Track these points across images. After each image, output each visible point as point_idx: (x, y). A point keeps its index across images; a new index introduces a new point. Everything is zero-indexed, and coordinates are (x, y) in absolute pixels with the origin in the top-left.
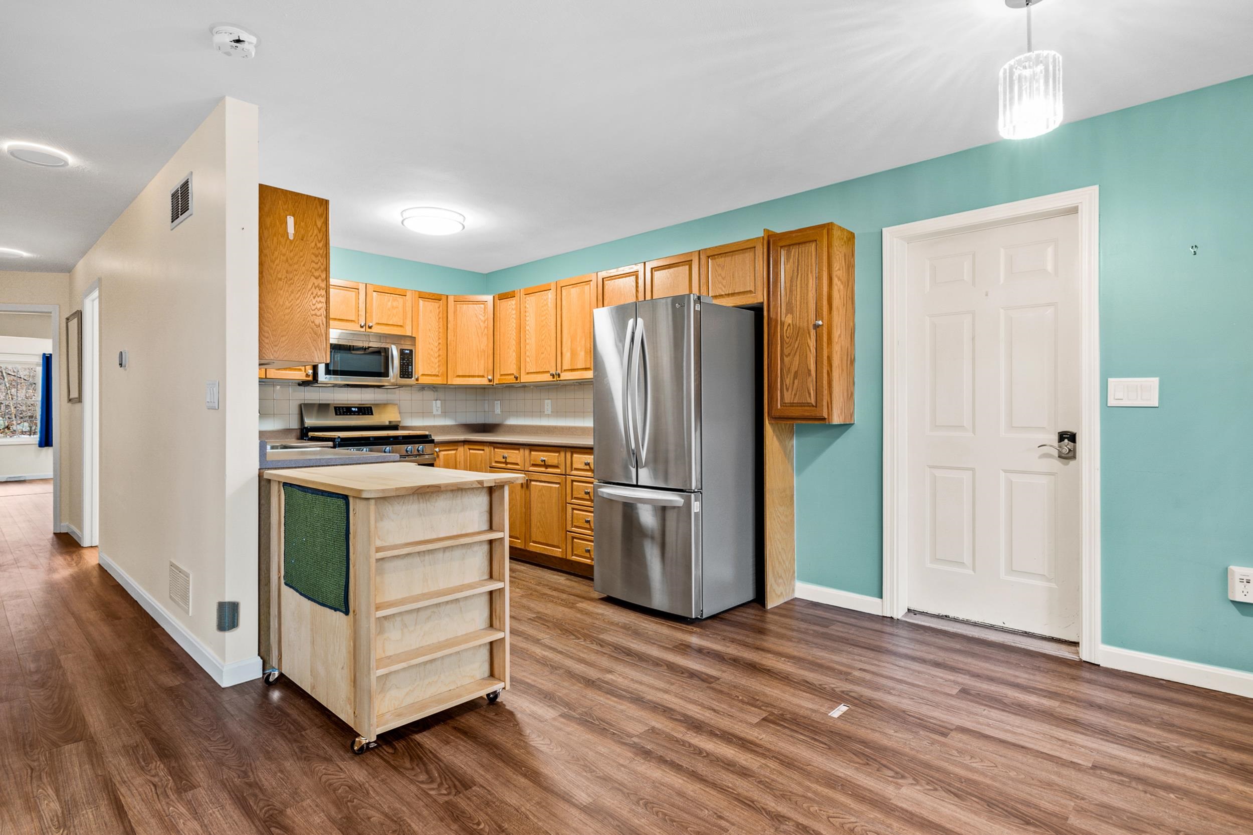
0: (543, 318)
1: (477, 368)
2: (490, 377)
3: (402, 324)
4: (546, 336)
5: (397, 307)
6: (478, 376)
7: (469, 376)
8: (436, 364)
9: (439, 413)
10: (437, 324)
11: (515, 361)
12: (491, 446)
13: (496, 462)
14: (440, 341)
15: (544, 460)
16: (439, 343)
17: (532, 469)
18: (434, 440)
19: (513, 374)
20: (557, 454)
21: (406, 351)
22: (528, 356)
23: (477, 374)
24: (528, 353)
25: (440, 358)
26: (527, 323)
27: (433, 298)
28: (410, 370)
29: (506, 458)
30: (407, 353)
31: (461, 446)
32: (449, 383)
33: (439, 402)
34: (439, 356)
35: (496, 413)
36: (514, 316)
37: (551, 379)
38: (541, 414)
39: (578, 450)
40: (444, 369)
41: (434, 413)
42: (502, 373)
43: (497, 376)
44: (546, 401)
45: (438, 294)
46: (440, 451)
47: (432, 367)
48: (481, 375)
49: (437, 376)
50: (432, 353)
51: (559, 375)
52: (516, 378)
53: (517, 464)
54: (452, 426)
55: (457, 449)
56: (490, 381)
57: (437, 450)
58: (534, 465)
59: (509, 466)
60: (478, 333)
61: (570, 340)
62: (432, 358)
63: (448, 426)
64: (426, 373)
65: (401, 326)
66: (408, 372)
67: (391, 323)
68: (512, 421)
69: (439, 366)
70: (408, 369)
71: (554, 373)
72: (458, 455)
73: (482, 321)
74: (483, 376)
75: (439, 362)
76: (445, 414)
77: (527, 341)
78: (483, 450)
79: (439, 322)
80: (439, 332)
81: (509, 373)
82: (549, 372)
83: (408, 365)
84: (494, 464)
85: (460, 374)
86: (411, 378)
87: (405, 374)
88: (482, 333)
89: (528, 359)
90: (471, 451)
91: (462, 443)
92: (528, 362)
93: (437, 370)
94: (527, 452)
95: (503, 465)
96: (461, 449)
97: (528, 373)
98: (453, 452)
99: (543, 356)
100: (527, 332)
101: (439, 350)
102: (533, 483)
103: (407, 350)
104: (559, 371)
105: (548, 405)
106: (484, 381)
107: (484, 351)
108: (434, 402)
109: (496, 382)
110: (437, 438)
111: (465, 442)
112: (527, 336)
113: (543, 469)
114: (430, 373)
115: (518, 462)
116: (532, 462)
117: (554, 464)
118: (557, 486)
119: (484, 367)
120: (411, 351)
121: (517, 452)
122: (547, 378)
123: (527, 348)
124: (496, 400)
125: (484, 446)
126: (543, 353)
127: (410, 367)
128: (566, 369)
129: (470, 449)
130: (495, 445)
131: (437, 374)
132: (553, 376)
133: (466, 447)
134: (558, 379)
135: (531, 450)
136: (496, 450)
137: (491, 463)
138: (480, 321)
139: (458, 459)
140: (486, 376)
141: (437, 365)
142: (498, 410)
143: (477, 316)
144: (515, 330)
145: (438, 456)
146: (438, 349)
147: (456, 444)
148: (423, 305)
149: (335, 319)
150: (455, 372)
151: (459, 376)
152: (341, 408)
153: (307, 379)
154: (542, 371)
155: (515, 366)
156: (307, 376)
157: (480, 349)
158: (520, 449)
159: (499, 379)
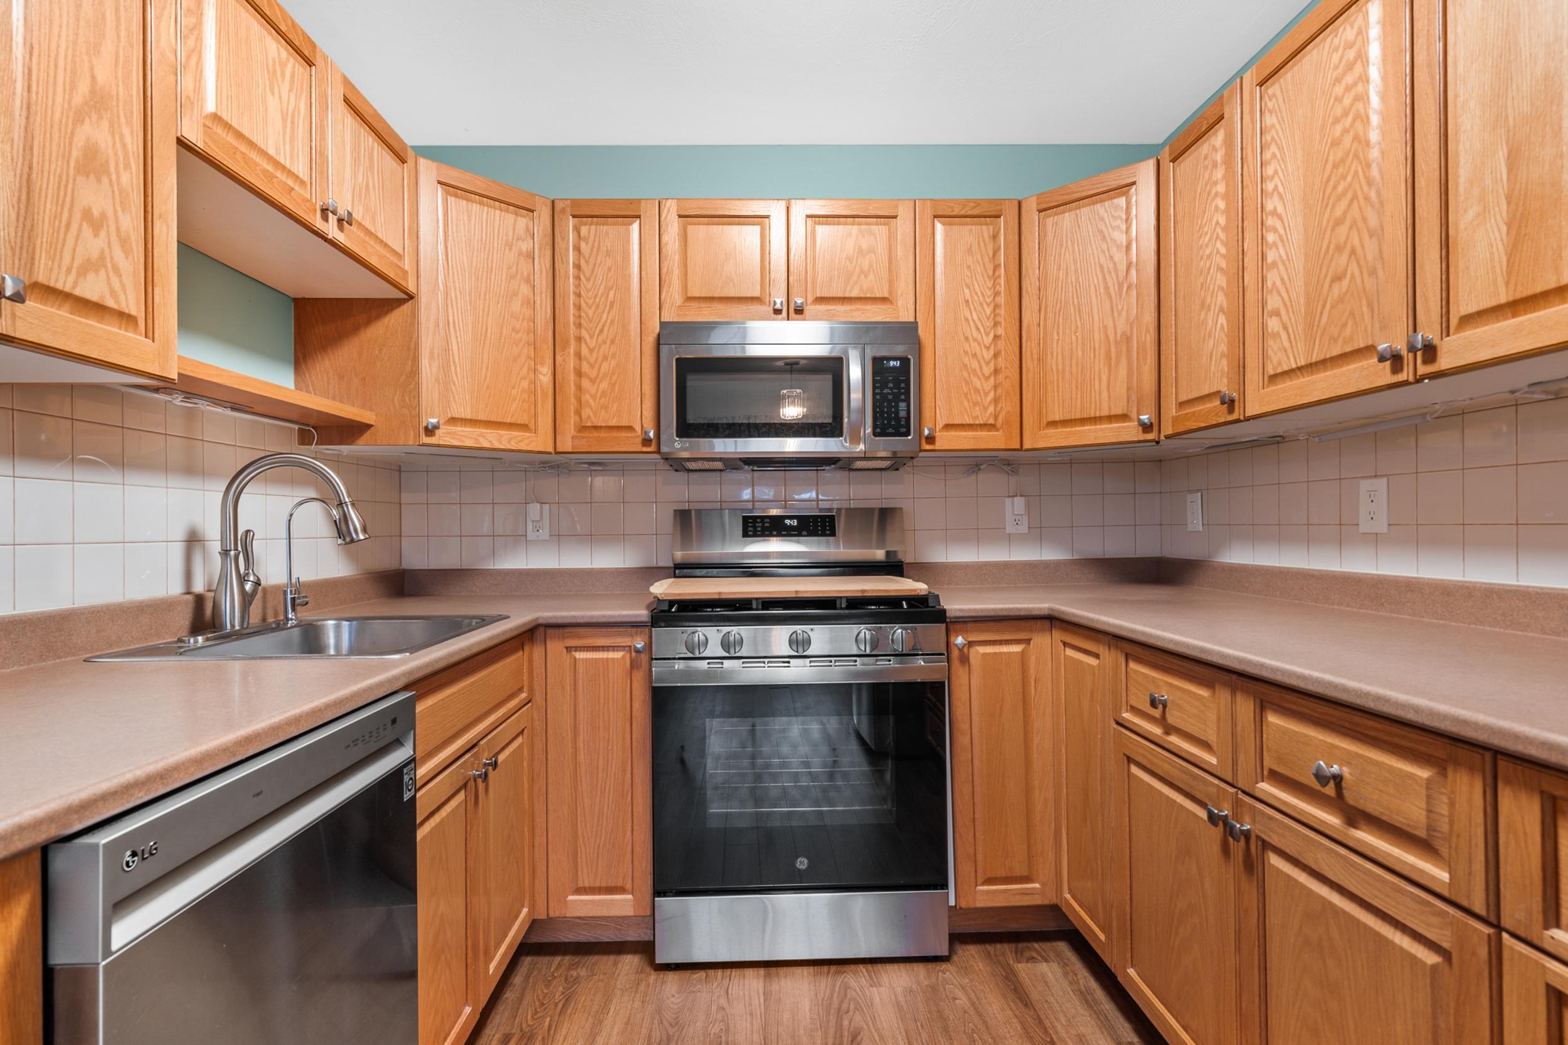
0: (1338, 130)
1: (1105, 395)
2: (1144, 418)
3: (886, 295)
4: (1355, 197)
5: (872, 250)
6: (1111, 418)
7: (1083, 421)
8: (986, 394)
9: (1023, 529)
10: (990, 284)
11: (1223, 348)
12: (1117, 647)
13: (1134, 710)
14: (1000, 331)
15: (1338, 779)
16: (996, 337)
17: (1266, 788)
18: (944, 611)
19: (1219, 393)
20: (1424, 773)
21: (892, 363)
22: (1276, 313)
23: (1105, 413)
24: (1273, 302)
25: (1001, 377)
26: (1270, 186)
27: (976, 212)
28: (903, 414)
29: (1165, 707)
30: (894, 368)
31: (1042, 630)
32: (1027, 446)
33: (1020, 502)
34: (996, 371)
35: (1190, 528)
36: (1220, 188)
37: (1383, 375)
38: (1343, 534)
40: (1009, 407)
41: (1008, 531)
42: (1183, 397)
43: (1170, 410)
45: (990, 201)
46: (971, 644)
47: (975, 404)
48: (1119, 412)
49: (991, 427)
50: (975, 365)
51: (1430, 352)
52: (1230, 404)
53: (1206, 745)
54: (1057, 564)
55: (1028, 641)
56: (1147, 428)
57: (960, 640)
58: (1276, 777)
59: (1174, 739)
60: (1107, 288)
62: (975, 380)
63: (1046, 565)
64: (957, 421)
65: (884, 300)
66: (898, 419)
67: (854, 294)
68: (1238, 556)
69: (996, 400)
70: (897, 413)
71: (1401, 346)
72: (1033, 659)
73: (1119, 247)
74: (1124, 417)
75: (995, 387)
76: (1038, 532)
77: (1271, 256)
78: (1097, 656)
79: (995, 278)
80: (996, 306)
81: (1206, 391)
82: (1370, 349)
83: (897, 399)
84: (1127, 715)
85: (1057, 418)
86: (908, 433)
87: (889, 425)
88: (1120, 286)
89: (1273, 324)
90: (1070, 652)
91: (1047, 623)
92: (1276, 336)
93: (991, 409)
94: (1245, 707)
95: (1156, 731)
96: (1044, 642)
97: (1274, 378)
98: (1016, 649)
99: (1339, 289)
100: (1270, 221)
101: (996, 355)
102: (1274, 860)
103: (895, 359)
104: (1429, 331)
105: (1374, 498)
106: (1129, 432)
107: (1128, 339)
108: (1008, 501)
109: (1168, 429)
110: (954, 604)
111: (1052, 621)
112: (1271, 237)
113: (1331, 819)
114: (967, 420)
115: (1211, 736)
116: (1268, 763)
117: (1399, 820)
118: (1431, 958)
119: (1129, 389)
120: (905, 361)
121: (1204, 693)
122: (1361, 375)
123: (1269, 284)
124: (1190, 492)
125: (1098, 641)
126: (1338, 278)
127: (902, 405)
128: (1471, 309)
129: (1065, 645)
130: (1129, 648)
131: (991, 421)
132: (1396, 360)
133: (1058, 635)
134: (1422, 370)
135: (1263, 706)
136: (1133, 665)
137: (1117, 710)
138: (1114, 250)
139: (1032, 672)
140: (1134, 415)
141: (991, 395)
142: (1195, 522)
143: (1104, 239)
144: (1222, 236)
145: (965, 659)
146: (992, 353)
147: (1022, 624)
148: (947, 235)
149: (711, 299)
150: (1044, 411)
151: (1053, 424)
152: (758, 520)
153: (645, 449)
154: (1336, 351)
155: (1224, 362)
156: (647, 441)
157: (1116, 333)
158: (1217, 687)
159: (1175, 420)
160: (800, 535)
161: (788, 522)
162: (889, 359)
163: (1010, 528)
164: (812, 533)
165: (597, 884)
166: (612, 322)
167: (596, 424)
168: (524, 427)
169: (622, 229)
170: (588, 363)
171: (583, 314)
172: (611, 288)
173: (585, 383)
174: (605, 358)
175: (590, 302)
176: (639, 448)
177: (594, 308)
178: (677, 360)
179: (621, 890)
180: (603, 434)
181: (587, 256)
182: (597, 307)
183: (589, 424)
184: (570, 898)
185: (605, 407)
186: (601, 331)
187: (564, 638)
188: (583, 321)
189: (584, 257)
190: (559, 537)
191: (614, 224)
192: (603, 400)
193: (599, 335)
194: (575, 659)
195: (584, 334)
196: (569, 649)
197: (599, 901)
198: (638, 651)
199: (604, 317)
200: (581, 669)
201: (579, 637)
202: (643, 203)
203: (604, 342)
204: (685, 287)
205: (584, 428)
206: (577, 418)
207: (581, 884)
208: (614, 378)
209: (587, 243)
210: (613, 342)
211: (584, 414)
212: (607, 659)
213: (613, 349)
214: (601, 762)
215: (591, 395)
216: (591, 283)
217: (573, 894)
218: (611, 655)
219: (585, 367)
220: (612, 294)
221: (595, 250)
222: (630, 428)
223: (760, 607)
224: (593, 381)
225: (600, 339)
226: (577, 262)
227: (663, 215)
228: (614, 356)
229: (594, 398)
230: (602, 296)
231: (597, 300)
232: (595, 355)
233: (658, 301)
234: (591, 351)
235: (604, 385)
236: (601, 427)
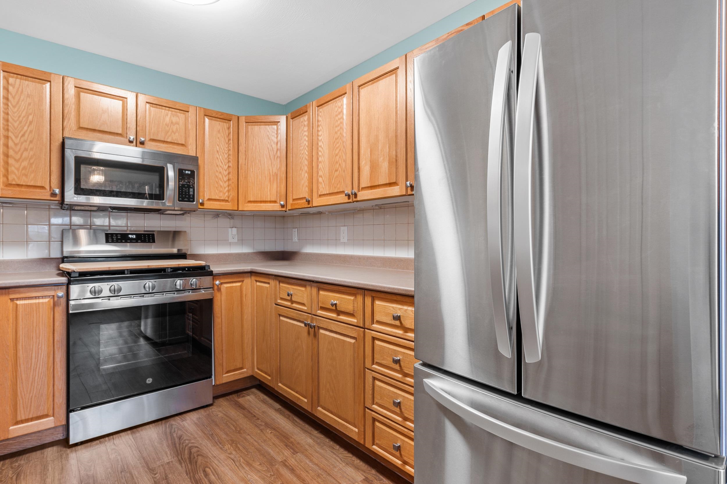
0: (337, 129)
1: (269, 193)
2: (282, 203)
3: (183, 143)
4: (340, 150)
5: (177, 123)
6: (271, 202)
7: (261, 202)
8: (225, 188)
9: (236, 240)
10: (227, 146)
11: (307, 184)
12: (276, 279)
13: (282, 299)
14: (230, 164)
15: (336, 304)
16: (229, 167)
17: (320, 312)
18: (212, 271)
19: (305, 198)
20: (352, 298)
21: (187, 172)
22: (321, 176)
23: (269, 200)
24: (320, 173)
25: (230, 182)
26: (320, 138)
27: (222, 117)
28: (191, 193)
29: (292, 295)
30: (188, 174)
31: (248, 277)
32: (240, 209)
33: (234, 230)
34: (229, 180)
35: (294, 241)
36: (306, 133)
37: (346, 200)
38: (336, 242)
39: (382, 295)
40: (233, 194)
41: (230, 241)
42: (294, 198)
43: (290, 201)
44: (342, 228)
45: (227, 114)
46: (221, 284)
47: (220, 191)
48: (273, 200)
49: (227, 201)
50: (220, 176)
51: (356, 195)
52: (308, 202)
53: (303, 304)
54: (248, 254)
55: (243, 281)
56: (283, 206)
57: (217, 282)
58: (322, 308)
59: (295, 305)
60: (270, 156)
61: (369, 150)
62: (221, 182)
63: (244, 254)
64: (213, 198)
65: (182, 145)
66: (189, 195)
67: (169, 140)
68: (308, 250)
69: (228, 191)
70: (189, 192)
71: (350, 193)
72: (244, 287)
73: (274, 143)
74: (275, 202)
75: (228, 186)
76: (242, 241)
77: (320, 159)
78: (269, 283)
79: (229, 144)
80: (229, 155)
81: (301, 197)
82: (343, 192)
83: (189, 187)
84: (279, 301)
85: (252, 200)
86: (193, 201)
87: (185, 197)
88: (274, 156)
89: (320, 180)
90: (258, 284)
91: (249, 274)
92: (321, 183)
93: (227, 194)
94: (314, 290)
95: (288, 304)
96: (248, 281)
97: (320, 196)
98: (238, 284)
99: (336, 174)
100: (320, 149)
101: (229, 173)
102: (322, 331)
103: (188, 170)
104: (355, 190)
105: (344, 232)
106: (276, 207)
107: (277, 175)
108: (230, 229)
109: (289, 207)
110: (216, 269)
111: (252, 273)
112: (320, 154)
113: (333, 315)
114: (217, 198)
115: (305, 301)
116: (320, 305)
117: (348, 311)
118: (353, 341)
119: (277, 192)
120: (193, 172)
121: (303, 289)
122: (342, 199)
123: (319, 167)
124: (293, 228)
125: (269, 278)
126: (336, 171)
127: (191, 190)
128: (364, 186)
129: (256, 281)
130: (280, 279)
131: (227, 199)
132: (349, 196)
133: (253, 278)
134: (354, 200)
135: (319, 289)
136: (281, 284)
137: (276, 300)
138: (272, 143)
139: (244, 293)
140: (278, 201)
141: (227, 189)
142: (295, 239)
143: (269, 138)
144: (307, 149)
145: (219, 290)
146: (227, 172)
147: (241, 275)
148: (210, 124)
149: (94, 130)
150: (247, 197)
151: (250, 202)
152: (114, 235)
153: (52, 199)
154: (336, 191)
155: (307, 189)
156: (53, 194)
157: (273, 172)
158: (307, 286)
159: (292, 205)
160: (137, 242)
161: (130, 236)
162: (186, 170)
163: (231, 240)
164: (144, 241)
165: (31, 416)
166: (31, 132)
167: (19, 183)
169: (38, 85)
170: (14, 150)
171: (10, 124)
172: (31, 114)
173: (11, 161)
174: (26, 150)
175: (16, 119)
176: (49, 198)
177: (18, 122)
178: (76, 157)
179: (47, 416)
180: (23, 189)
181: (14, 95)
182: (21, 122)
183: (14, 183)
184: (11, 428)
185: (26, 176)
186: (23, 135)
187: (9, 294)
188: (10, 128)
189: (11, 94)
191: (33, 82)
192: (23, 171)
193: (21, 137)
194: (17, 304)
195: (10, 134)
196: (12, 300)
197: (31, 425)
198: (59, 297)
199: (26, 128)
200: (20, 310)
201: (19, 293)
202: (52, 74)
203: (26, 141)
204: (78, 121)
205: (10, 185)
206: (5, 179)
207: (19, 419)
208: (32, 161)
209: (14, 87)
210: (31, 142)
211: (10, 178)
212: (39, 303)
213: (31, 146)
214: (34, 355)
215: (15, 168)
216: (16, 109)
217: (13, 426)
218: (41, 301)
219: (11, 153)
220: (31, 118)
221: (19, 92)
222: (42, 187)
223: (129, 273)
224: (17, 161)
225: (22, 139)
226: (6, 96)
227: (66, 84)
228: (32, 149)
229: (18, 169)
230: (24, 117)
231: (21, 119)
232: (18, 147)
233: (61, 126)
234: (16, 145)
235: (25, 164)
236: (22, 185)
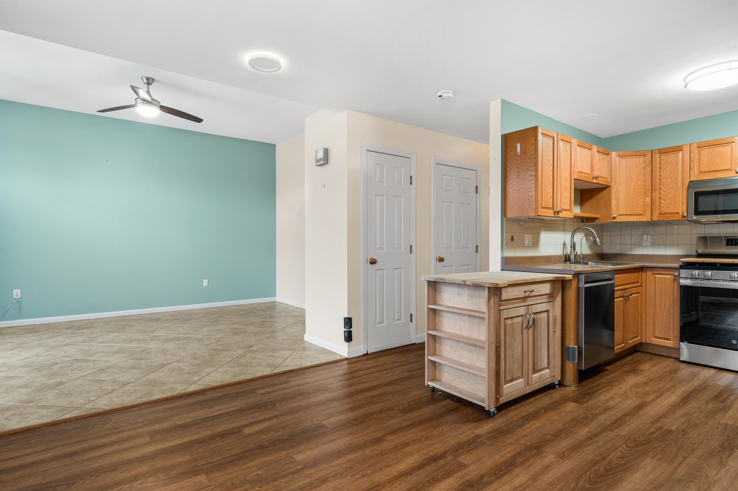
149: (710, 171)
152: (734, 240)
153: (683, 219)
156: (684, 217)
165: (661, 337)
166: (672, 182)
167: (665, 212)
168: (641, 215)
169: (676, 155)
170: (663, 195)
171: (661, 181)
172: (672, 173)
173: (662, 201)
174: (669, 193)
175: (664, 178)
176: (681, 219)
177: (665, 179)
178: (695, 193)
179: (669, 340)
180: (668, 215)
181: (663, 164)
182: (667, 179)
183: (663, 212)
184: (653, 339)
185: (669, 208)
186: (668, 185)
187: (652, 271)
188: (661, 183)
189: (662, 165)
190: (654, 244)
191: (672, 154)
192: (668, 206)
193: (667, 186)
194: (655, 277)
195: (662, 187)
196: (653, 274)
197: (662, 341)
198: (676, 276)
199: (669, 181)
200: (657, 280)
201: (656, 271)
202: (684, 146)
203: (669, 189)
204: (700, 168)
205: (662, 214)
206: (659, 211)
207: (656, 336)
208: (672, 199)
209: (663, 161)
210: (672, 188)
211: (661, 210)
212: (666, 277)
213: (672, 190)
214: (663, 305)
215: (664, 204)
216: (665, 172)
217: (654, 338)
218: (667, 276)
219: (662, 196)
220: (672, 174)
221: (666, 162)
222: (678, 213)
223: (720, 265)
224: (665, 200)
225: (667, 188)
226: (660, 166)
227: (691, 148)
228: (672, 192)
229: (665, 205)
230: (668, 175)
231: (667, 176)
232: (665, 192)
233: (689, 175)
234: (664, 191)
235: (669, 201)
236: (667, 213)
